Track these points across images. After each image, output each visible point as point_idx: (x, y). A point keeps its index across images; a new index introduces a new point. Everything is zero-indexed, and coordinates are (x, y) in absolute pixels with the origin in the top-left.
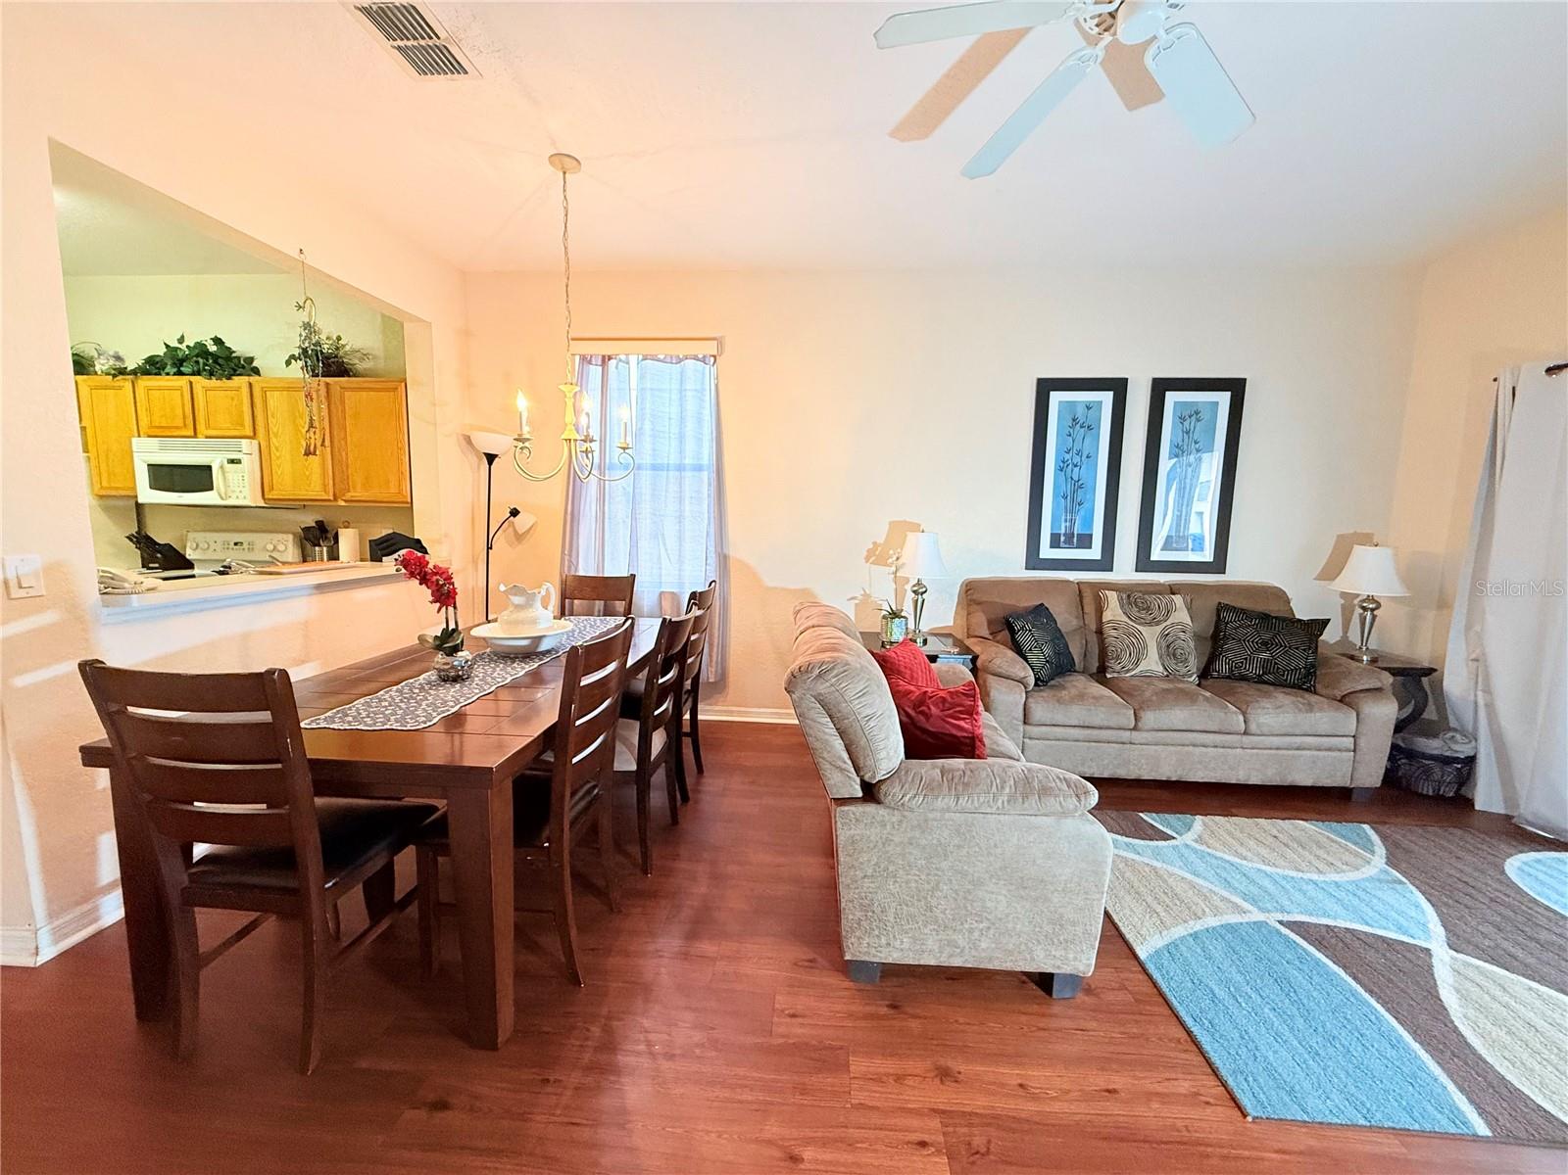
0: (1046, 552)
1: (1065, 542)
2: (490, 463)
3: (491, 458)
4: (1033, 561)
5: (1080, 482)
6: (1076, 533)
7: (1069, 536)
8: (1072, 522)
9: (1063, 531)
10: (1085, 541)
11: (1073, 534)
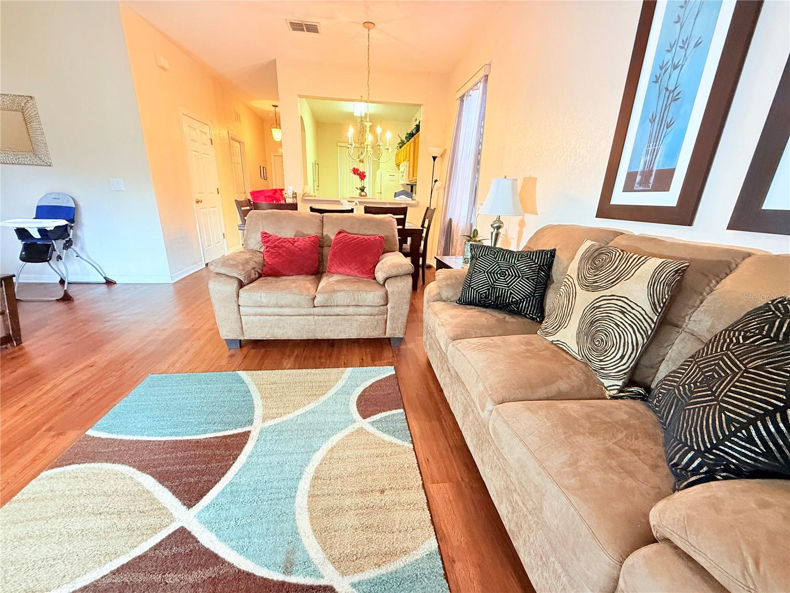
0: (619, 197)
1: (640, 184)
2: (434, 161)
3: (434, 158)
4: (606, 210)
5: (676, 92)
6: (655, 169)
7: (646, 174)
8: (654, 153)
9: (640, 169)
10: (663, 181)
11: (652, 171)
